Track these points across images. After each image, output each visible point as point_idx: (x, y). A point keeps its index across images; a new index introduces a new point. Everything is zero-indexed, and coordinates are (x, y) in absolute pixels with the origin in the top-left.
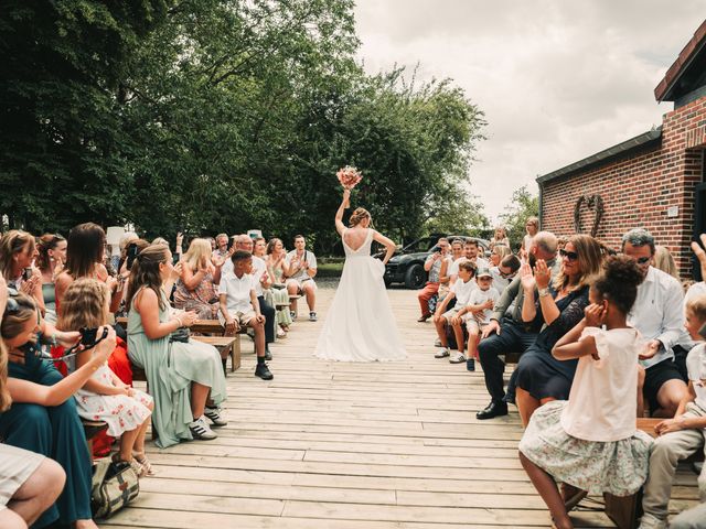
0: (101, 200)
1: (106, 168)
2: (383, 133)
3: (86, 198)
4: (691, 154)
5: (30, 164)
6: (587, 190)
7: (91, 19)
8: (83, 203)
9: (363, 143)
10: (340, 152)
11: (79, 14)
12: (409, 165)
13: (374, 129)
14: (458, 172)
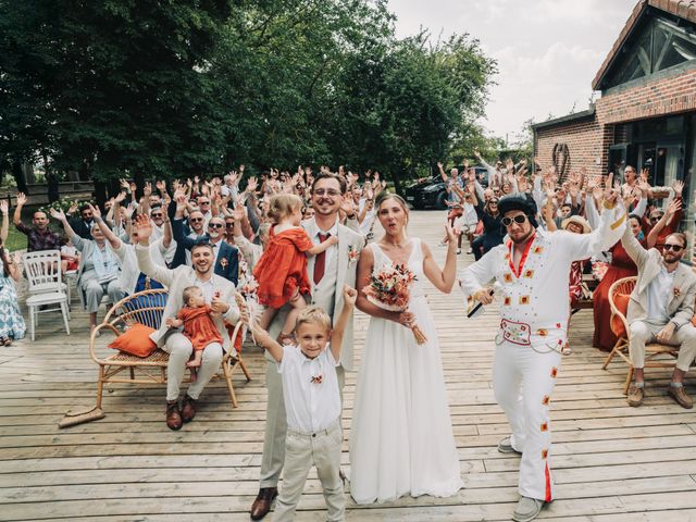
0: (206, 158)
1: (206, 132)
2: (416, 90)
3: (195, 157)
4: (608, 127)
5: (154, 134)
6: (561, 139)
7: (199, 25)
8: (193, 161)
9: (400, 99)
10: (383, 108)
11: (190, 22)
12: (437, 114)
13: (408, 88)
14: (476, 111)
